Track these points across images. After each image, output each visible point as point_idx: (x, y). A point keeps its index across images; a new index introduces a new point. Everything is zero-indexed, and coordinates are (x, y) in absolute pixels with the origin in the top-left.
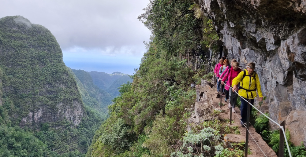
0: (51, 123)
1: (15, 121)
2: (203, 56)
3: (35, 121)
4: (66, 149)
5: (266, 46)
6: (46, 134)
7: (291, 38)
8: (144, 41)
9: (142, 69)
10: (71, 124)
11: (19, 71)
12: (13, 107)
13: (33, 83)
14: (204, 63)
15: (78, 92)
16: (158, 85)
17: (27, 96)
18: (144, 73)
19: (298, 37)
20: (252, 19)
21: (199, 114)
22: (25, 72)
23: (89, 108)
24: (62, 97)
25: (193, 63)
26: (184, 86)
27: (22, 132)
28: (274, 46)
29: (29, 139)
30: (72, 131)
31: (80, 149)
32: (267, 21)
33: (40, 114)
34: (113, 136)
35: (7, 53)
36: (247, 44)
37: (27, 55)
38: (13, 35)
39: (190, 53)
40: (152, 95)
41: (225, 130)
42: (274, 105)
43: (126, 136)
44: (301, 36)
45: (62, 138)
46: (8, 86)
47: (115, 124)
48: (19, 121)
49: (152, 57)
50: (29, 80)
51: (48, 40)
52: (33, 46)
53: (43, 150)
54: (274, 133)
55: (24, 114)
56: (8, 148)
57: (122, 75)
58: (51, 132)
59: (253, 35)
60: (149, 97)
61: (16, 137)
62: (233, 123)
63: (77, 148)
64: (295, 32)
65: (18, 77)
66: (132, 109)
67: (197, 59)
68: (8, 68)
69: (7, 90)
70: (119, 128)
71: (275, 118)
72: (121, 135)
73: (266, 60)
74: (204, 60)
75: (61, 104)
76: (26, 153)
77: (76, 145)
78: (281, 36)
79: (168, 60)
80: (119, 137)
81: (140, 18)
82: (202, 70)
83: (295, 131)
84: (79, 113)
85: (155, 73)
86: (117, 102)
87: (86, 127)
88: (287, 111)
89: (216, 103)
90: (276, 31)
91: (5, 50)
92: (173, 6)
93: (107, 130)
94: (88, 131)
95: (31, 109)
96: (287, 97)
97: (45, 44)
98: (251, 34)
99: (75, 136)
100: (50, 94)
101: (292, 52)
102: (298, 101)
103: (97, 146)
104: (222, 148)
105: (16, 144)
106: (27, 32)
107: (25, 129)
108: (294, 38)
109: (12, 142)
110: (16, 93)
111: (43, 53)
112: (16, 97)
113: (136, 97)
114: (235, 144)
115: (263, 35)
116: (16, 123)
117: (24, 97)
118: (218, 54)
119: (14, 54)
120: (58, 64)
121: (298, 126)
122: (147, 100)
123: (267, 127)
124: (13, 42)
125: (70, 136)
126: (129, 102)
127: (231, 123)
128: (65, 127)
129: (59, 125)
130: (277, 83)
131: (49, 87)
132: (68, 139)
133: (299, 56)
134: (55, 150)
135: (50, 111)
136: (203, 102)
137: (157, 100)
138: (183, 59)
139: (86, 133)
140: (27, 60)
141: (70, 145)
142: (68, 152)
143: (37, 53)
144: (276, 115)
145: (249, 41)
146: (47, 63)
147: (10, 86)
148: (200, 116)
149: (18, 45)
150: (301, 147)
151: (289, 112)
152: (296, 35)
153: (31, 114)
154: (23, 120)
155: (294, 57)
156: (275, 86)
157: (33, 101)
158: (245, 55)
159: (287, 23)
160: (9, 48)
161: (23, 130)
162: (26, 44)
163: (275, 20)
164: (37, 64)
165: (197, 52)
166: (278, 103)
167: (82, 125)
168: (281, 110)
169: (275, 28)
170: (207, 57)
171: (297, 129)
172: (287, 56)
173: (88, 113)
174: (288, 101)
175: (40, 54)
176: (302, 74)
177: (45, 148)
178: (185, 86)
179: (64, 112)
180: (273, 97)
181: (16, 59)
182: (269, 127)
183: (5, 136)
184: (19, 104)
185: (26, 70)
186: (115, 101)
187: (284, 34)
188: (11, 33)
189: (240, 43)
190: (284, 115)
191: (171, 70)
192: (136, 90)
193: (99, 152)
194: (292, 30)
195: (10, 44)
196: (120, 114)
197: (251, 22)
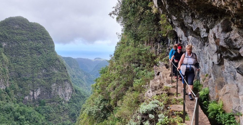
0: (47, 100)
1: (19, 98)
2: (163, 43)
3: (35, 99)
4: (60, 119)
5: (201, 34)
6: (44, 108)
7: (216, 27)
8: (117, 33)
9: (116, 55)
10: (63, 100)
11: (21, 59)
12: (17, 88)
13: (32, 68)
14: (164, 48)
15: (68, 75)
16: (128, 68)
17: (28, 79)
18: (117, 58)
19: (221, 26)
20: (188, 13)
21: (152, 90)
22: (26, 60)
23: (76, 87)
24: (56, 79)
25: (156, 49)
26: (148, 67)
27: (25, 107)
28: (206, 33)
29: (31, 113)
30: (64, 106)
31: (71, 119)
32: (198, 14)
33: (39, 92)
34: (95, 109)
35: (11, 46)
36: (189, 32)
37: (27, 47)
38: (15, 31)
39: (153, 41)
40: (124, 75)
41: (171, 102)
42: (212, 81)
43: (105, 108)
44: (223, 25)
45: (57, 111)
46: (13, 72)
47: (96, 99)
48: (23, 98)
49: (123, 45)
50: (29, 66)
51: (43, 34)
52: (31, 39)
53: (42, 121)
54: (212, 103)
55: (26, 93)
56: (14, 120)
57: (102, 60)
58: (47, 107)
59: (190, 25)
60: (121, 77)
61: (20, 111)
62: (180, 96)
63: (68, 119)
64: (219, 22)
65: (20, 64)
66: (108, 87)
67: (159, 46)
68: (13, 58)
69: (12, 74)
70: (99, 102)
71: (213, 91)
72: (101, 107)
73: (204, 45)
74: (165, 46)
75: (55, 85)
76: (28, 123)
77: (67, 117)
78: (209, 26)
79: (136, 47)
80: (100, 110)
81: (110, 14)
82: (163, 54)
83: (227, 101)
84: (69, 91)
85: (125, 58)
86: (98, 82)
87: (75, 102)
88: (221, 85)
89: (169, 80)
90: (205, 22)
91: (10, 44)
92: (137, 4)
93: (90, 104)
94: (76, 105)
95: (32, 89)
96: (221, 74)
97: (40, 38)
98: (189, 25)
99: (67, 110)
100: (46, 77)
101: (217, 38)
102: (229, 77)
103: (83, 117)
104: (164, 116)
105: (21, 117)
106: (27, 29)
107: (27, 105)
108: (218, 27)
109: (18, 116)
110: (20, 77)
111: (39, 45)
112: (20, 80)
113: (111, 77)
114: (177, 113)
115: (198, 25)
116: (20, 100)
117: (26, 80)
118: (174, 41)
119: (17, 46)
120: (51, 53)
121: (229, 97)
122: (119, 79)
123: (207, 99)
124: (16, 37)
125: (63, 109)
126: (106, 81)
127: (177, 96)
128: (58, 102)
129: (53, 101)
130: (213, 63)
131: (45, 72)
132: (61, 111)
133: (222, 41)
134: (51, 120)
135: (47, 90)
136: (156, 80)
137: (128, 79)
138: (148, 46)
139: (75, 106)
140: (27, 51)
141: (63, 117)
142: (61, 122)
143: (35, 45)
144: (214, 88)
145: (190, 30)
146: (43, 52)
147: (14, 72)
148: (153, 91)
149: (20, 39)
150: (231, 113)
151: (223, 86)
152: (219, 24)
153: (31, 93)
154: (26, 98)
155: (219, 42)
156: (212, 65)
157: (33, 83)
158: (191, 42)
159: (213, 15)
160: (12, 42)
161: (26, 105)
162: (26, 38)
163: (203, 13)
164: (35, 54)
165: (159, 40)
166: (215, 79)
167: (72, 100)
168: (217, 85)
169: (204, 19)
170: (166, 44)
171: (228, 99)
172: (214, 42)
173: (76, 91)
174: (222, 77)
175: (37, 46)
176: (227, 55)
177: (44, 119)
178: (150, 68)
179: (58, 91)
180: (211, 74)
181: (18, 50)
182: (209, 98)
183: (12, 111)
184: (22, 85)
185: (27, 58)
186: (96, 81)
187: (211, 24)
188: (14, 30)
189: (184, 32)
190: (219, 88)
191: (138, 55)
192: (111, 72)
193: (85, 122)
194: (217, 20)
195: (14, 38)
196: (99, 91)
197: (188, 15)
